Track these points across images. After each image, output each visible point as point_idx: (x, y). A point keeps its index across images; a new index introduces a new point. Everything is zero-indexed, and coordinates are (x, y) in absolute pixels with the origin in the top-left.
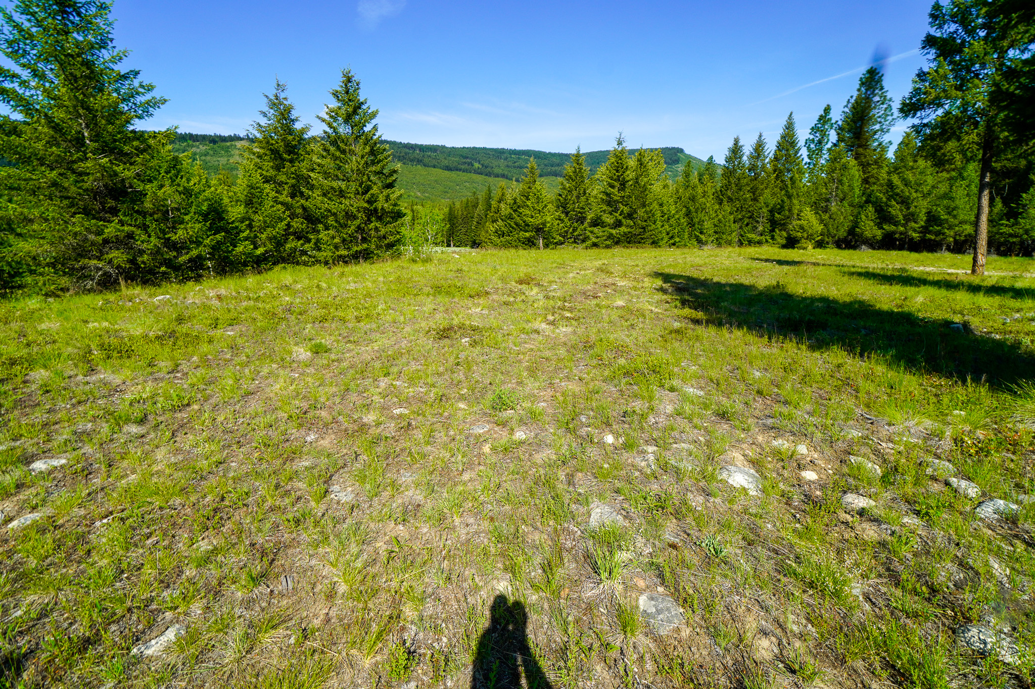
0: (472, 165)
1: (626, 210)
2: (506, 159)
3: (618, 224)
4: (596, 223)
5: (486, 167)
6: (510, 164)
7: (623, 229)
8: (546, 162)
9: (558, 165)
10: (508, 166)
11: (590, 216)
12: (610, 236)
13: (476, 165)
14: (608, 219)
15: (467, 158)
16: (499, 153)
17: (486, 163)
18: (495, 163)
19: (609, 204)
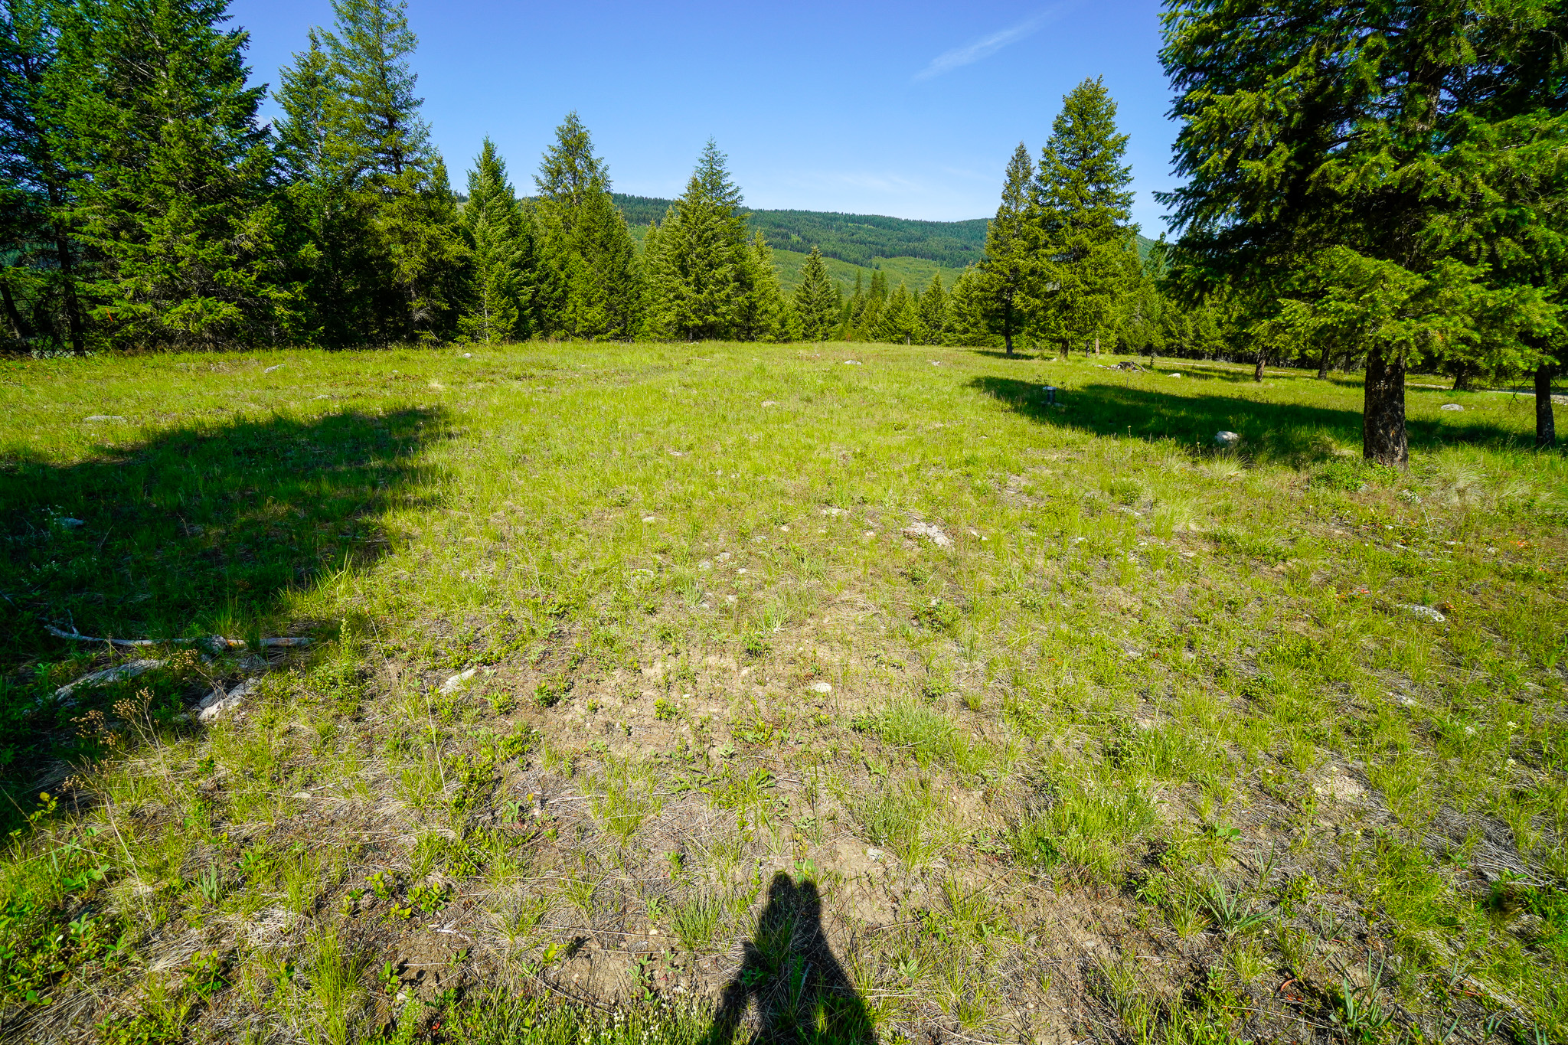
0: (789, 238)
1: (972, 320)
2: (839, 229)
3: (966, 331)
4: (950, 329)
5: (809, 241)
6: (845, 236)
7: (970, 335)
8: (901, 234)
9: (919, 240)
10: (842, 240)
11: (945, 324)
12: (959, 340)
13: (795, 238)
14: (959, 327)
15: (779, 226)
16: (830, 220)
17: (809, 235)
18: (823, 235)
19: (959, 315)
